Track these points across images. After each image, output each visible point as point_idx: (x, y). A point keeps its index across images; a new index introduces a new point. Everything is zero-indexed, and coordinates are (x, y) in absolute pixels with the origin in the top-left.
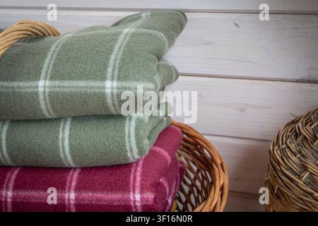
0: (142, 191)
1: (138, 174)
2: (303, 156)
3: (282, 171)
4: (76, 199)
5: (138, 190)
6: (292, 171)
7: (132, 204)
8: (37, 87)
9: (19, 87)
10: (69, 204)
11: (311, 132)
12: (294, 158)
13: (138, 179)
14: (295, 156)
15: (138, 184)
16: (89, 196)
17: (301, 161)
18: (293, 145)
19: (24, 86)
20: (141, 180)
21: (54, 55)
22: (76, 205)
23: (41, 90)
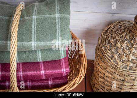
0: (66, 68)
1: (63, 62)
2: (112, 51)
3: (106, 56)
4: (45, 73)
5: (64, 68)
6: (109, 56)
7: (63, 72)
8: (32, 44)
9: (24, 44)
10: (43, 75)
11: (114, 42)
12: (109, 52)
15: (64, 66)
16: (49, 72)
17: (112, 53)
18: (108, 46)
19: (26, 44)
20: (65, 65)
21: (35, 31)
22: (45, 75)
23: (33, 45)
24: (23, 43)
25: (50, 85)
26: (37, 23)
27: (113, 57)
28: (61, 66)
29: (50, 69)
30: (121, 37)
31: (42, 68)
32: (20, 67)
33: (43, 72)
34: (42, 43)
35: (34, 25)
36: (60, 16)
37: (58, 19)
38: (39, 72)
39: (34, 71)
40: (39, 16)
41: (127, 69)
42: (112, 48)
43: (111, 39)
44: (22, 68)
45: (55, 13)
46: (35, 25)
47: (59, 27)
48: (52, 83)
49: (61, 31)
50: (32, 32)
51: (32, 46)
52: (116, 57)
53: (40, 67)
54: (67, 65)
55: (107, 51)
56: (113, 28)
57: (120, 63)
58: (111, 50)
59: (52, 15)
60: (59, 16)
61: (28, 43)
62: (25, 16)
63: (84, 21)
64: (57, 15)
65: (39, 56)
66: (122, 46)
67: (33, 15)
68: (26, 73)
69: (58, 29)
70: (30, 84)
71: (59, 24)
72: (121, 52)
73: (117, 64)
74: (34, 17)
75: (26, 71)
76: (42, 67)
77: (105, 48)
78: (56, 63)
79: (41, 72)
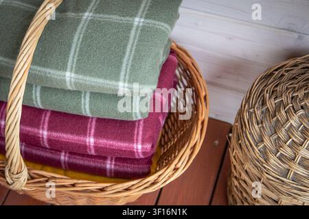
0: (143, 142)
1: (141, 128)
2: (263, 127)
3: (246, 134)
4: (95, 143)
5: (140, 142)
6: (253, 137)
7: (135, 150)
8: (65, 76)
9: (50, 73)
10: (90, 145)
11: (274, 106)
12: (256, 126)
13: (141, 133)
14: (258, 124)
15: (140, 138)
16: (104, 142)
17: (261, 132)
18: (258, 113)
19: (53, 73)
20: (143, 134)
21: (78, 50)
22: (95, 147)
23: (68, 79)
24: (48, 70)
25: (108, 170)
26: (87, 31)
27: (262, 141)
28: (132, 135)
29: (107, 138)
30: (292, 98)
31: (90, 130)
32: (45, 119)
33: (91, 140)
34: (88, 78)
35: (80, 34)
36: (143, 22)
37: (137, 30)
38: (82, 138)
39: (72, 134)
40: (98, 15)
41: (286, 178)
42: (265, 120)
43: (270, 98)
44: (50, 122)
45: (137, 13)
46: (82, 36)
47: (131, 50)
48: (113, 167)
49: (134, 60)
50: (70, 50)
51: (65, 81)
52: (267, 142)
53: (86, 128)
54: (147, 136)
55: (252, 124)
56: (287, 71)
57: (273, 160)
58: (262, 123)
59: (128, 18)
60: (141, 24)
61: (58, 73)
62: (69, 10)
63: (230, 39)
64: (138, 21)
65: (85, 104)
66: (288, 120)
67: (85, 11)
68: (55, 134)
69: (127, 54)
70: (67, 158)
71: (134, 42)
72: (282, 134)
73: (267, 160)
74: (87, 15)
75: (56, 131)
76: (91, 128)
77: (250, 115)
78: (124, 127)
79: (87, 140)
